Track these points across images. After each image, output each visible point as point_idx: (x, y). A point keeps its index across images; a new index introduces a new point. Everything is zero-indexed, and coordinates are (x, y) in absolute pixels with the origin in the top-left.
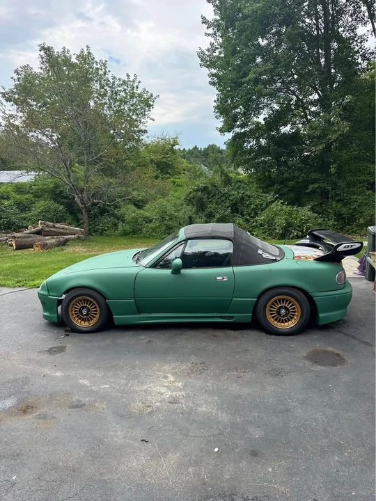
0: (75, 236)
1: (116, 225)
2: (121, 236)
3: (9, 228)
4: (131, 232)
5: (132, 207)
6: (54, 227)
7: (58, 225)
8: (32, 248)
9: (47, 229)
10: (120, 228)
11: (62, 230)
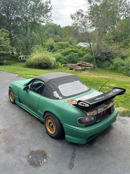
0: (90, 68)
1: (109, 65)
2: (110, 70)
3: (73, 62)
4: (113, 69)
5: (120, 59)
6: (85, 64)
7: (86, 63)
8: (73, 70)
9: (82, 64)
10: (111, 67)
11: (87, 65)
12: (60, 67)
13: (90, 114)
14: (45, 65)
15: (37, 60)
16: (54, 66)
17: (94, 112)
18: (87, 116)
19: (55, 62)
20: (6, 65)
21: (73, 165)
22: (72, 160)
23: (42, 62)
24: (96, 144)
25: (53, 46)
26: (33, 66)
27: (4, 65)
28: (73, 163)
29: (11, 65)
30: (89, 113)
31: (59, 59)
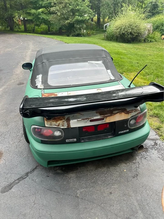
12: (157, 40)
13: (51, 125)
14: (130, 36)
15: (119, 28)
16: (146, 39)
17: (60, 122)
18: (45, 127)
19: (149, 30)
20: (84, 36)
21: (10, 189)
22: (17, 181)
23: (126, 31)
24: (72, 175)
25: (157, 5)
26: (114, 38)
27: (81, 36)
28: (13, 186)
29: (90, 36)
30: (49, 123)
31: (159, 27)
